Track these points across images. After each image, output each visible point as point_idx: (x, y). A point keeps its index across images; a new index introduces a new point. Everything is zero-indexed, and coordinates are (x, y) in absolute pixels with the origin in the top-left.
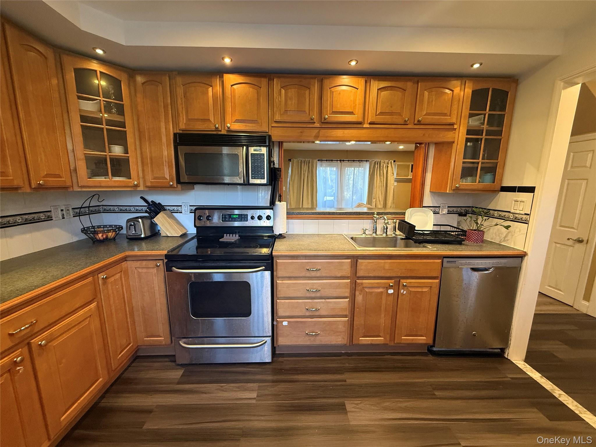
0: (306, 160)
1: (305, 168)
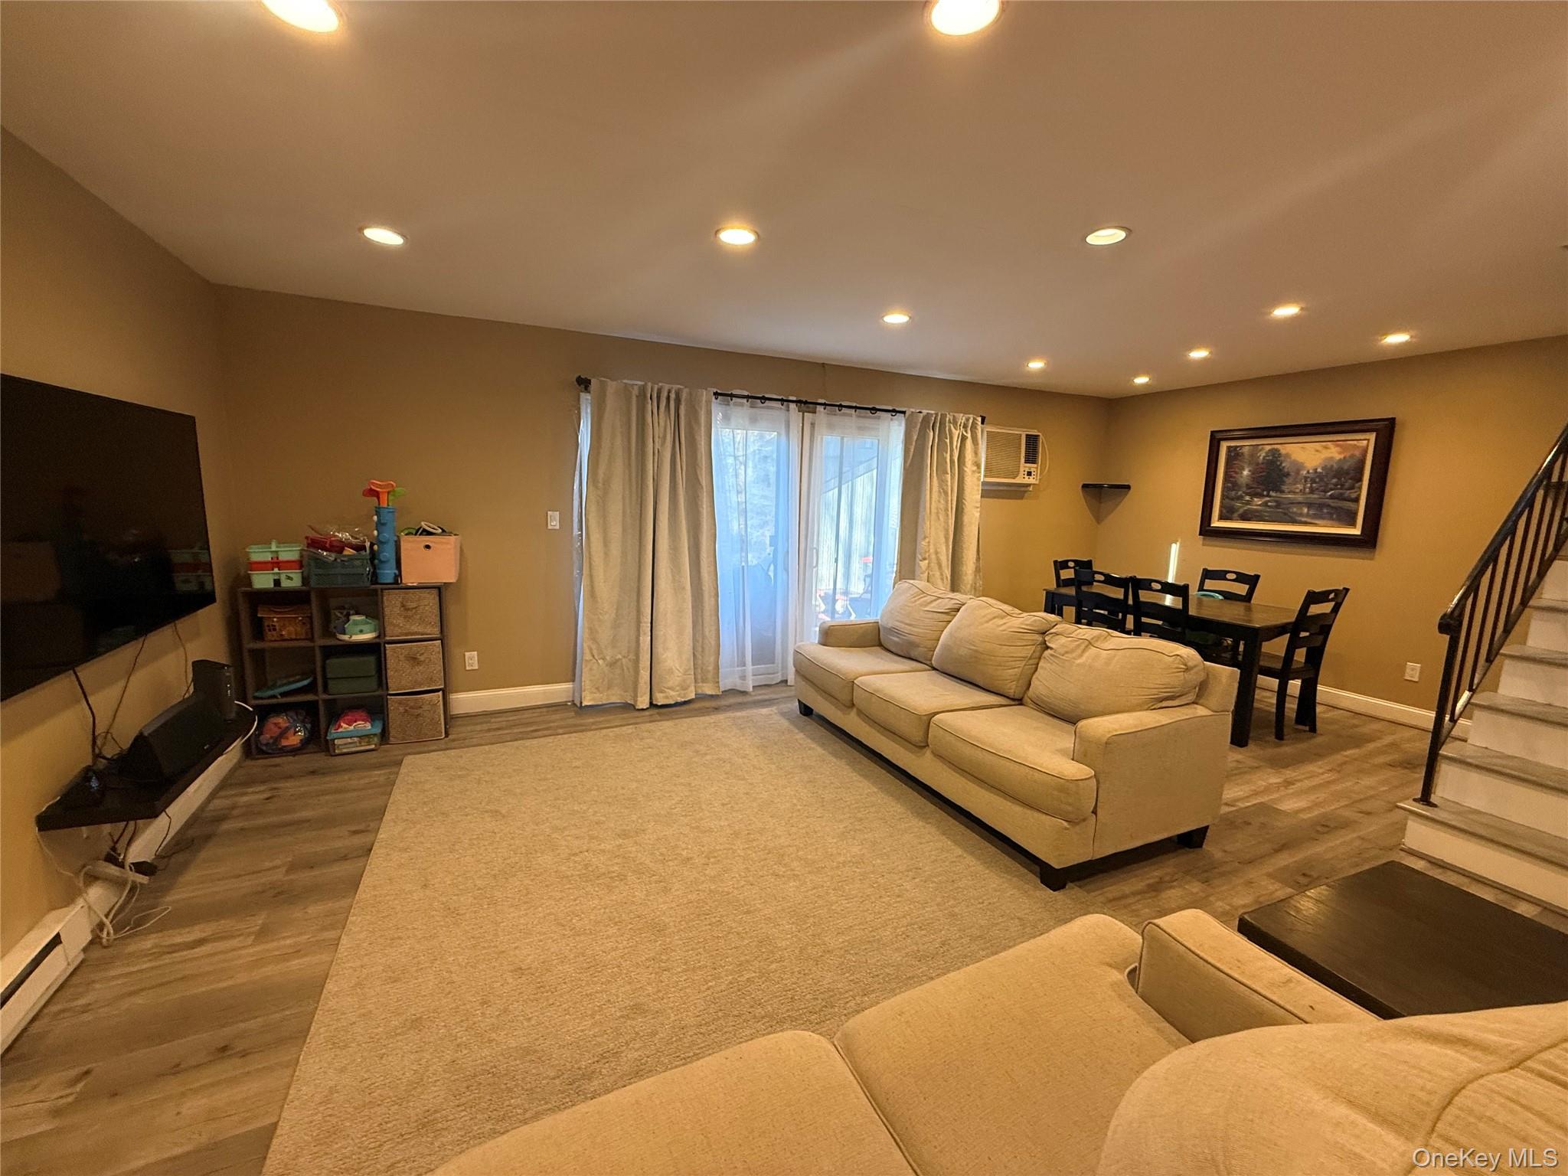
0: (666, 387)
1: (659, 425)
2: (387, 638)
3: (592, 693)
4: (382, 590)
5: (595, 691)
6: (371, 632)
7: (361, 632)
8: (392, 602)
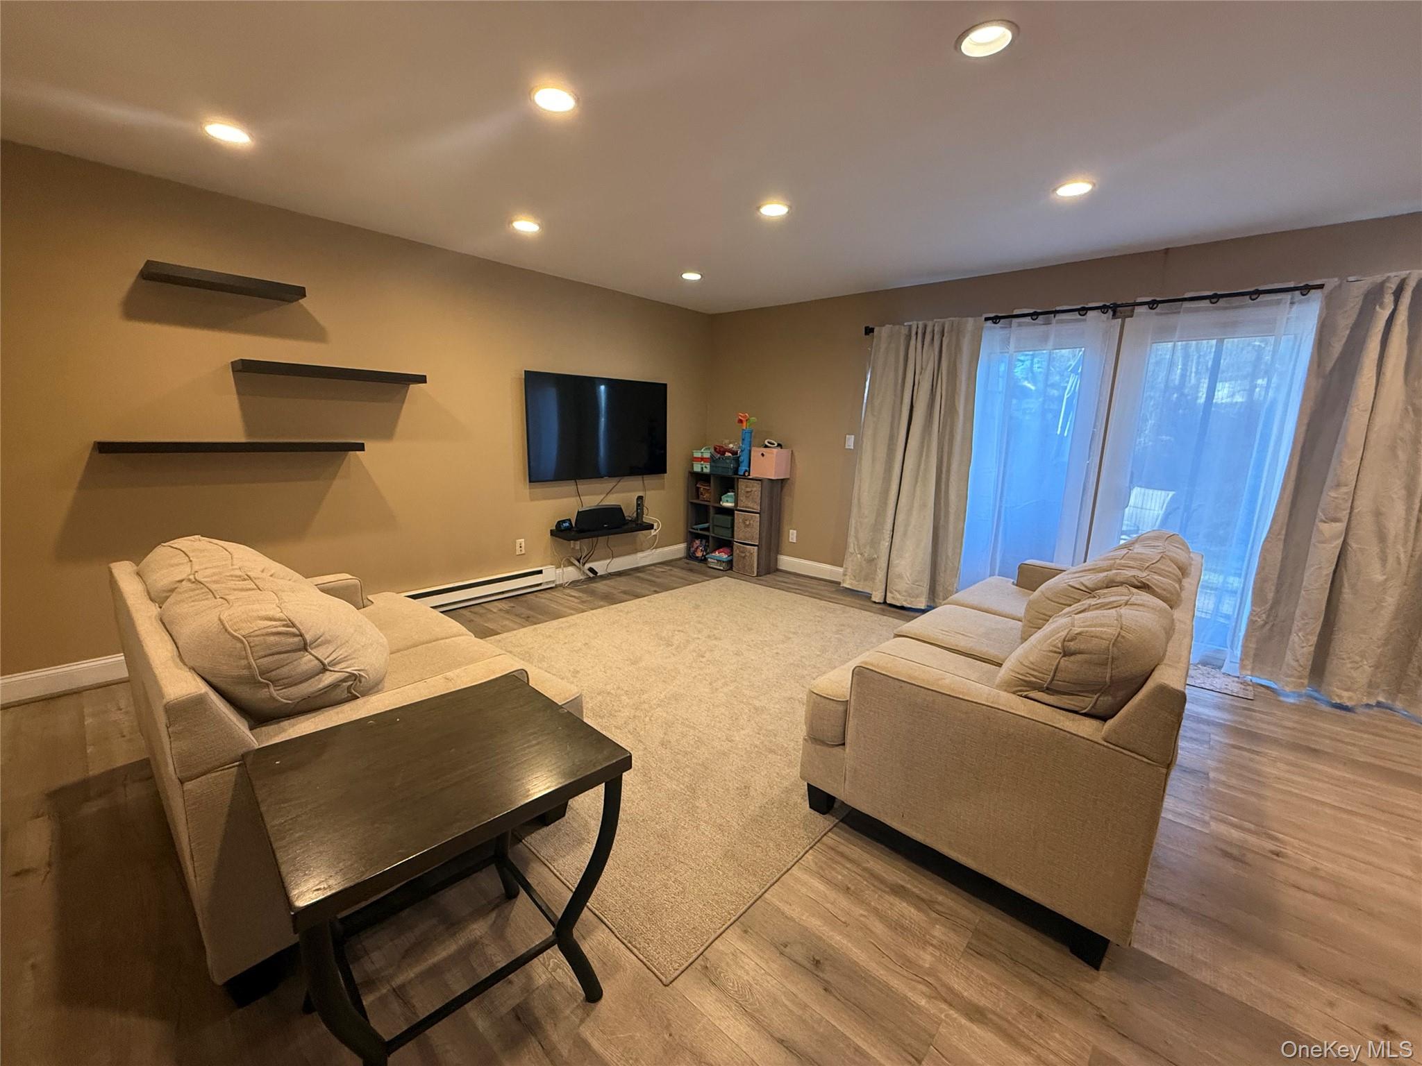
2: (738, 508)
3: (851, 579)
4: (738, 479)
5: (853, 578)
6: (732, 503)
7: (727, 501)
8: (742, 485)
